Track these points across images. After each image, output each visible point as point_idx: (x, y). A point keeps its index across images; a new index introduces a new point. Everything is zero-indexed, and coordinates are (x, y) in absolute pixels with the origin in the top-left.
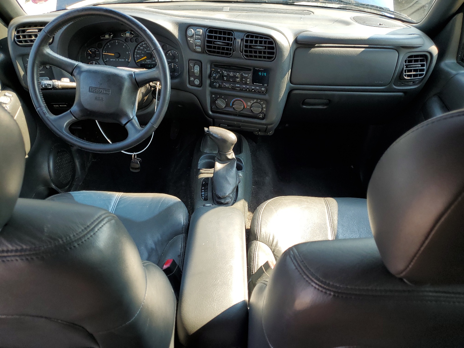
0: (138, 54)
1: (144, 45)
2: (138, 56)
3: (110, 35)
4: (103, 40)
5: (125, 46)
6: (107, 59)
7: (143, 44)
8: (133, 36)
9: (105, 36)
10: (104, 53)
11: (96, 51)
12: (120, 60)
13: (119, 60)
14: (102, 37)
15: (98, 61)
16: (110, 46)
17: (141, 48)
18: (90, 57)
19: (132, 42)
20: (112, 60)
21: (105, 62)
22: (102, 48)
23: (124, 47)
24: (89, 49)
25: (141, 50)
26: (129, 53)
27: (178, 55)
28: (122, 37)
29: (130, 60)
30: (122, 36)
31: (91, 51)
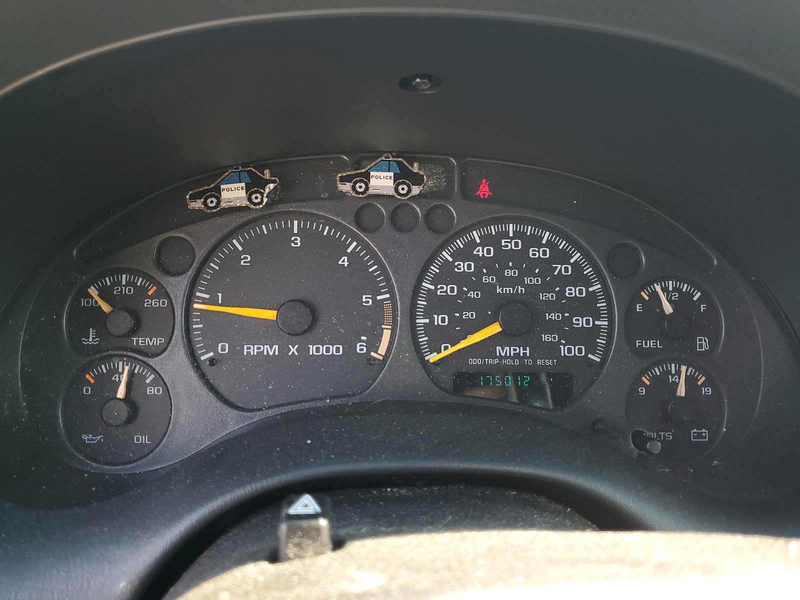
0: (437, 304)
1: (480, 252)
2: (438, 320)
3: (254, 185)
4: (201, 216)
5: (351, 256)
6: (223, 348)
7: (472, 244)
8: (416, 190)
9: (217, 192)
10: (204, 301)
11: (142, 292)
12: (312, 349)
13: (303, 350)
14: (194, 197)
15: (152, 362)
16: (246, 260)
17: (463, 267)
18: (97, 335)
19: (399, 229)
20: (254, 350)
21: (206, 367)
22: (191, 273)
23: (344, 261)
24: (93, 282)
25: (462, 279)
26: (378, 304)
27: (711, 306)
28: (343, 195)
29: (383, 349)
30: (346, 187)
31: (105, 294)
